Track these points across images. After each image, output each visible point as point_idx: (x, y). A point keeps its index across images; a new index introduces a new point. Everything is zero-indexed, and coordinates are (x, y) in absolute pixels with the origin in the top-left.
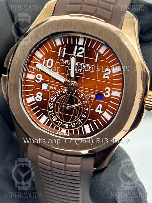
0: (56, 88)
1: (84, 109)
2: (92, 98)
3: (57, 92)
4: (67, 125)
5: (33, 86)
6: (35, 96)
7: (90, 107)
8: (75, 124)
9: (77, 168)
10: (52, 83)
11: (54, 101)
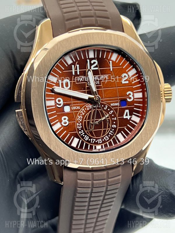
0: (79, 107)
1: (112, 119)
2: (117, 106)
3: (81, 111)
4: (100, 141)
5: (55, 112)
6: (61, 121)
7: (117, 116)
8: (108, 137)
9: (119, 180)
10: (74, 103)
11: (81, 121)
